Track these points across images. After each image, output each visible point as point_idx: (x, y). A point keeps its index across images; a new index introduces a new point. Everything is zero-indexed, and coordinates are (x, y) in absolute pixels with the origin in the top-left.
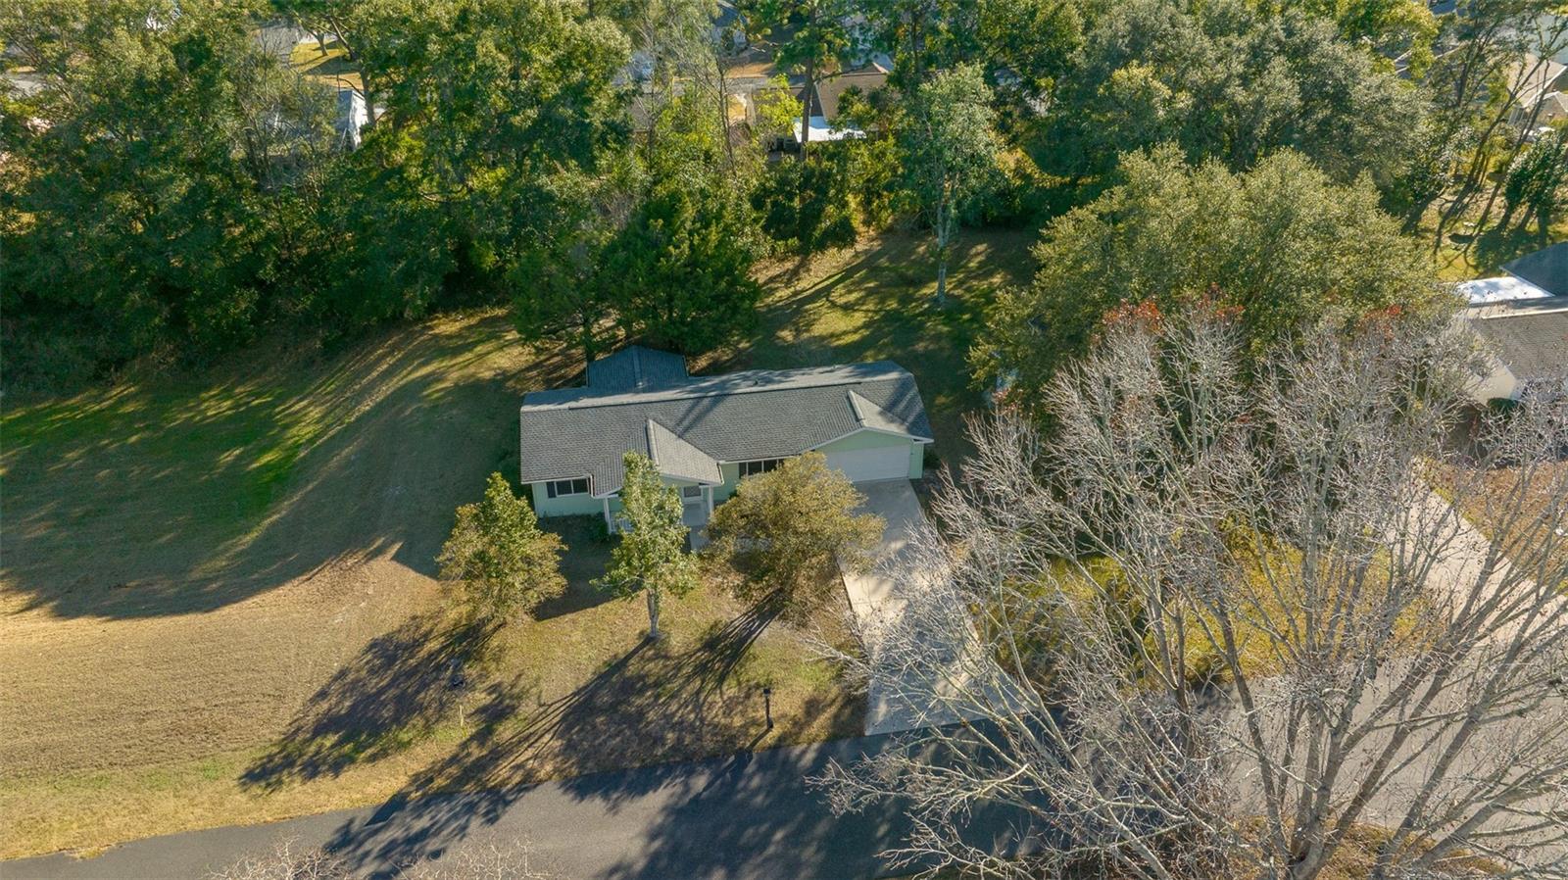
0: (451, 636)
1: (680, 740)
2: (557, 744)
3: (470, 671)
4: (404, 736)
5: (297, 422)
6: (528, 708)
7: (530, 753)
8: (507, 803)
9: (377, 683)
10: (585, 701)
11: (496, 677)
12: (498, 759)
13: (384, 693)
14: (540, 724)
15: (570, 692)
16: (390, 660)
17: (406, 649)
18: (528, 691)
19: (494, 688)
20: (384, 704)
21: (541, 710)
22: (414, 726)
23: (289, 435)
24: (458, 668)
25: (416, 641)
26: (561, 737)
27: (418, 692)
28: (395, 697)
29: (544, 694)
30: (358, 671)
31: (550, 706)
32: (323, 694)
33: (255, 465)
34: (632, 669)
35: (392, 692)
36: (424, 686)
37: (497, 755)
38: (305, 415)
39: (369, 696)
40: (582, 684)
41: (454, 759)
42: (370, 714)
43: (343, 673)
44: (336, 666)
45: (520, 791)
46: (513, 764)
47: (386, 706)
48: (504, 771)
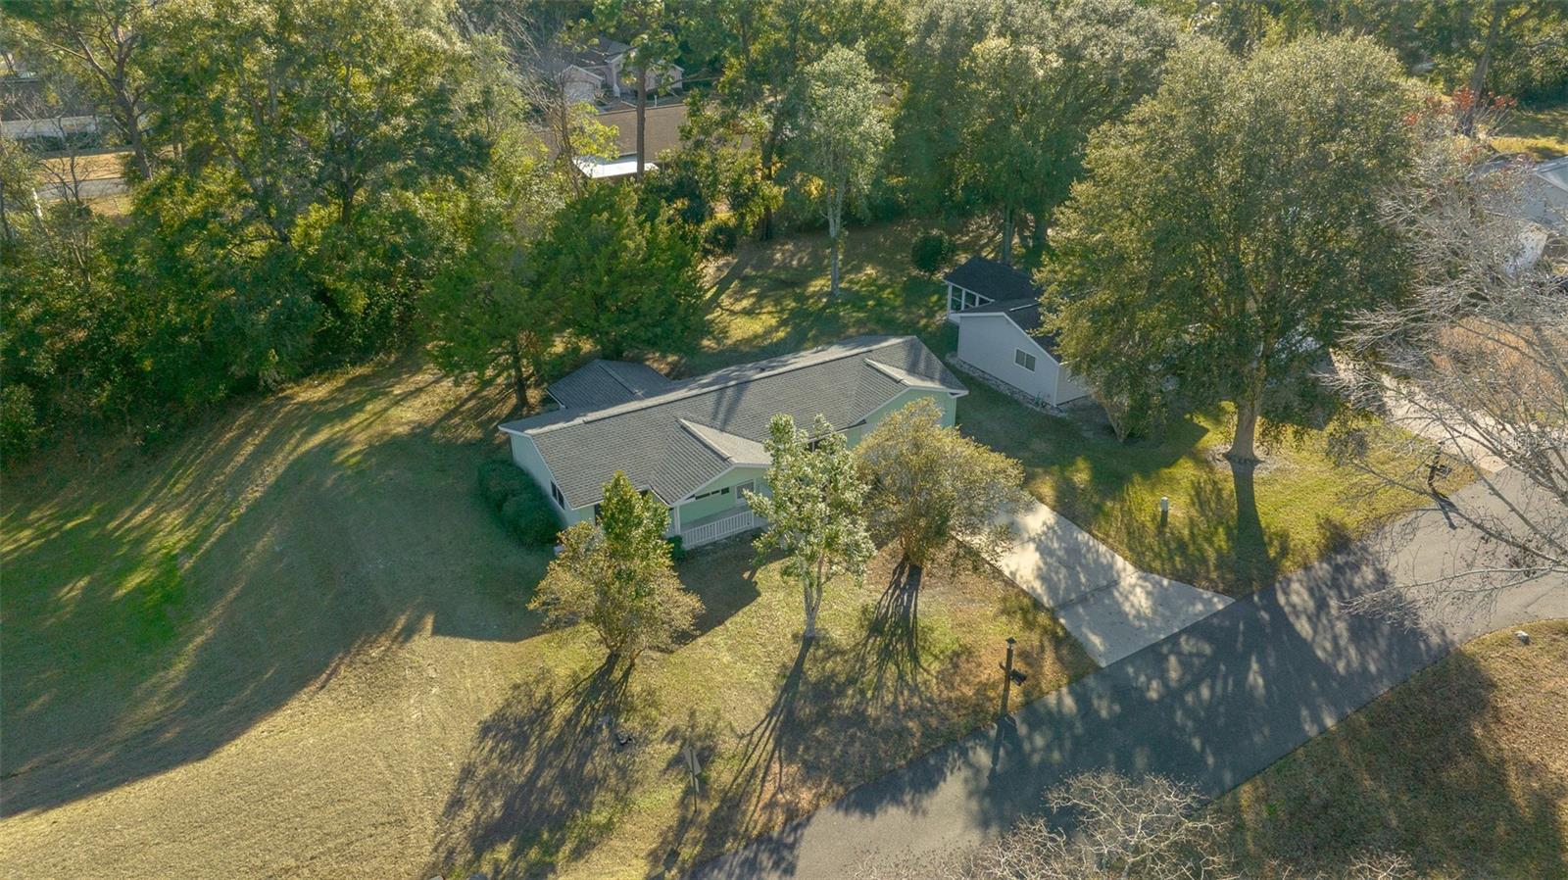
0: (577, 693)
1: (925, 725)
2: (793, 769)
3: (628, 725)
4: (600, 817)
5: (151, 533)
6: (728, 744)
7: (769, 788)
8: (792, 847)
9: (520, 771)
10: (786, 717)
11: (666, 724)
12: (738, 805)
13: (538, 777)
14: (755, 757)
15: (763, 715)
16: (521, 741)
17: (532, 722)
18: (714, 727)
19: (672, 735)
20: (546, 791)
21: (745, 742)
22: (603, 803)
23: (149, 550)
24: (612, 726)
25: (537, 711)
26: (791, 762)
27: (581, 765)
28: (555, 779)
29: (735, 724)
30: (486, 763)
31: (752, 733)
32: (456, 804)
33: (121, 592)
34: (813, 673)
35: (547, 776)
36: (585, 756)
37: (733, 803)
38: (158, 524)
39: (521, 787)
40: (770, 702)
41: (684, 824)
42: (536, 807)
43: (467, 773)
44: (453, 767)
45: (795, 829)
46: (761, 805)
47: (550, 792)
48: (756, 815)
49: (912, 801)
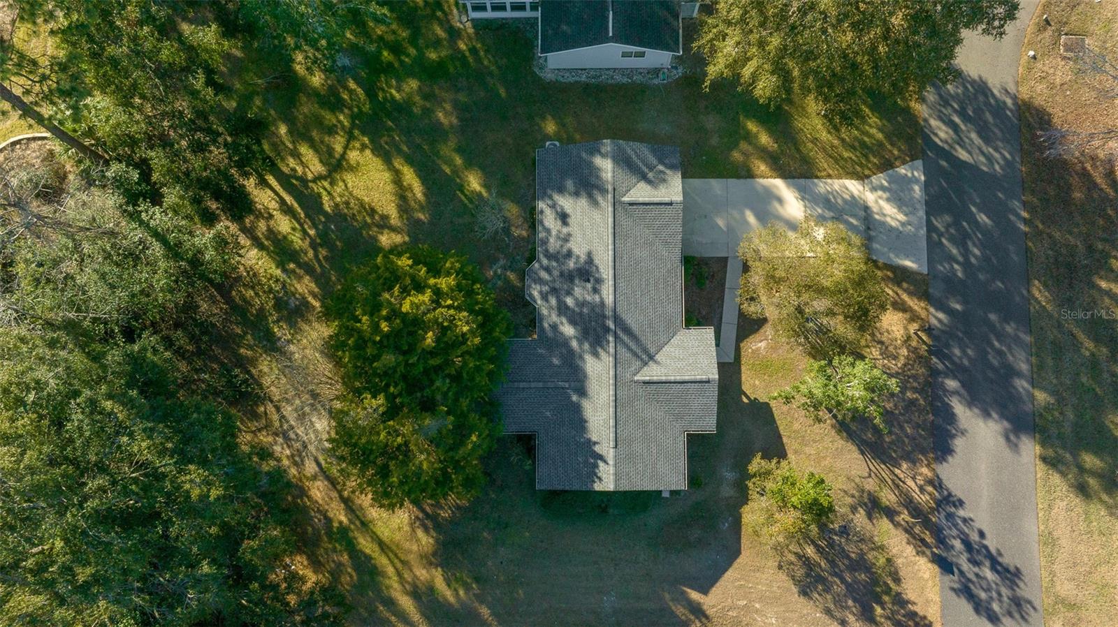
0: (802, 541)
1: (915, 390)
2: (905, 466)
3: (836, 524)
4: (882, 561)
6: (870, 485)
7: (910, 483)
8: (950, 495)
9: (838, 586)
10: (869, 448)
12: (912, 503)
13: (846, 581)
14: (886, 477)
15: (861, 457)
16: (819, 579)
17: (810, 570)
18: (857, 486)
19: (854, 509)
20: (854, 579)
21: (873, 476)
22: (875, 558)
24: (833, 531)
25: (804, 563)
26: (899, 464)
27: (849, 558)
28: (850, 573)
29: (860, 474)
30: (826, 601)
31: (870, 469)
32: (841, 621)
35: (846, 576)
36: (844, 554)
37: (909, 503)
39: (847, 590)
40: (854, 448)
41: (909, 531)
42: (861, 587)
43: (828, 612)
44: (819, 616)
45: (941, 487)
46: (919, 493)
47: (856, 578)
48: (923, 497)
49: (957, 431)
